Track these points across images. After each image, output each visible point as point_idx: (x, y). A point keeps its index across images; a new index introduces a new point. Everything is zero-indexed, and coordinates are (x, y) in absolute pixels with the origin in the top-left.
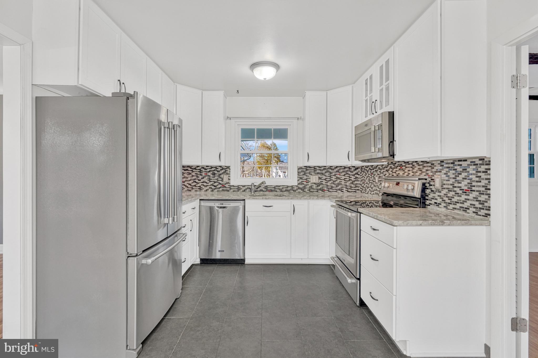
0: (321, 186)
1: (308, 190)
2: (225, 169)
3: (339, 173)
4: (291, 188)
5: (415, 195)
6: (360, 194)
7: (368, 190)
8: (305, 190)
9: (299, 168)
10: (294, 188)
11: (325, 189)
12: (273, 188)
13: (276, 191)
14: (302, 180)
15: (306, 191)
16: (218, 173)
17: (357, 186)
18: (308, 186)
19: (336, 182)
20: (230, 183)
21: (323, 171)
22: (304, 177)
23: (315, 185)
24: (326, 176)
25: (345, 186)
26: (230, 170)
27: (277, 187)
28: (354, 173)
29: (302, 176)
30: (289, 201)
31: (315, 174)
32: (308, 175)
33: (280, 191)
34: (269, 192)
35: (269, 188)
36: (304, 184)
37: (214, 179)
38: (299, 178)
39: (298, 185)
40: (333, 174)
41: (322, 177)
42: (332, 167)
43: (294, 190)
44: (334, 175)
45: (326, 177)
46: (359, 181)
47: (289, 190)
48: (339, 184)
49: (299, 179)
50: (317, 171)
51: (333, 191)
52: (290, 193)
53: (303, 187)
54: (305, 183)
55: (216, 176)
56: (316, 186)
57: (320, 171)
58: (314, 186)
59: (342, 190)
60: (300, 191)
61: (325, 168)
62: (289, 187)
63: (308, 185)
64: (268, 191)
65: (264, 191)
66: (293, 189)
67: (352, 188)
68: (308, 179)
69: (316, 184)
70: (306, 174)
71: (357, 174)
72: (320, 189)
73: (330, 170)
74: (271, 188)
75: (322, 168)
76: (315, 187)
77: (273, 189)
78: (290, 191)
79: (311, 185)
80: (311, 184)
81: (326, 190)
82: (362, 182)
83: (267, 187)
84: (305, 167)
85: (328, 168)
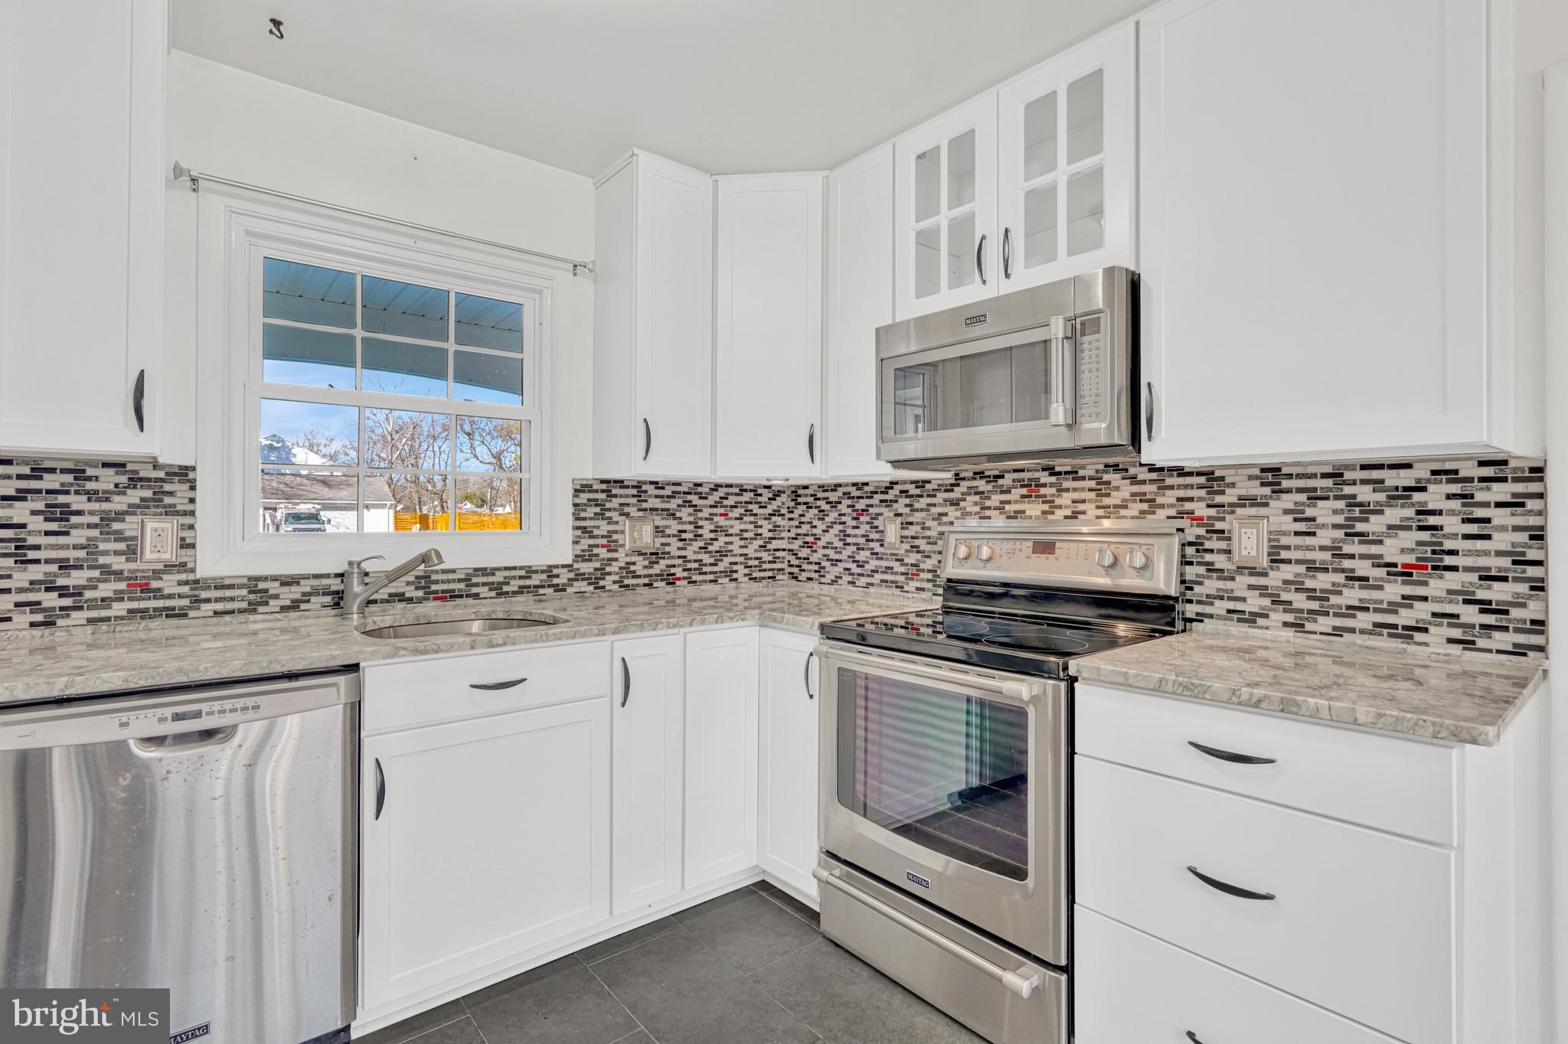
0: (663, 563)
1: (615, 582)
2: (157, 480)
3: (722, 511)
4: (544, 576)
5: (1162, 586)
6: (787, 585)
8: (602, 583)
9: (579, 487)
10: (557, 576)
11: (679, 572)
12: (460, 580)
13: (476, 596)
14: (592, 542)
15: (607, 588)
16: (96, 506)
17: (779, 558)
18: (614, 563)
19: (716, 546)
20: (190, 565)
21: (672, 500)
22: (598, 527)
23: (641, 558)
24: (682, 523)
25: (741, 559)
26: (193, 488)
27: (478, 576)
28: (769, 510)
29: (592, 523)
31: (641, 514)
32: (615, 516)
33: (493, 594)
34: (438, 603)
35: (437, 582)
36: (601, 556)
37: (57, 548)
39: (574, 561)
40: (706, 513)
41: (667, 527)
42: (700, 485)
43: (558, 585)
44: (706, 519)
45: (681, 527)
46: (783, 538)
47: (536, 587)
48: (722, 554)
49: (577, 537)
50: (649, 500)
51: (705, 581)
52: (540, 601)
53: (596, 569)
54: (603, 553)
55: (77, 527)
56: (646, 563)
57: (659, 500)
58: (640, 564)
59: (735, 576)
60: (583, 590)
61: (678, 488)
62: (536, 572)
63: (616, 560)
64: (435, 599)
65: (410, 600)
66: (555, 581)
67: (765, 566)
68: (615, 537)
69: (646, 554)
70: (608, 514)
71: (776, 513)
72: (660, 577)
73: (695, 500)
74: (449, 581)
75: (668, 491)
76: (641, 568)
77: (462, 586)
78: (541, 591)
79: (628, 559)
80: (627, 555)
81: (679, 579)
82: (799, 542)
83: (429, 577)
84: (602, 482)
85: (686, 490)
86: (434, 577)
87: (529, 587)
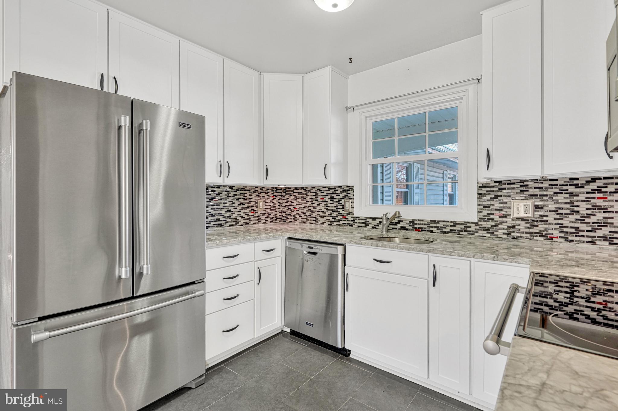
0: (542, 227)
1: (504, 234)
2: (347, 190)
3: (602, 195)
4: (463, 227)
8: (496, 233)
9: (481, 185)
10: (470, 227)
11: (556, 233)
12: (425, 224)
13: (432, 231)
14: (489, 212)
15: (500, 236)
16: (337, 197)
18: (504, 224)
19: (593, 219)
20: (353, 213)
21: (550, 190)
22: (493, 205)
23: (524, 222)
24: (559, 203)
26: (353, 192)
27: (432, 223)
29: (489, 203)
30: (423, 257)
31: (523, 198)
32: (505, 199)
33: (439, 231)
34: (417, 232)
35: (416, 224)
36: (495, 219)
37: (332, 207)
38: (482, 207)
39: (478, 221)
40: (582, 198)
41: (545, 206)
42: (578, 179)
43: (470, 231)
44: (583, 201)
45: (558, 206)
47: (458, 231)
48: (600, 225)
49: (480, 209)
50: (530, 190)
52: (460, 237)
53: (492, 226)
54: (497, 218)
55: (335, 202)
56: (528, 225)
57: (537, 190)
58: (523, 227)
60: (484, 235)
61: (555, 182)
62: (459, 224)
63: (506, 222)
64: (416, 230)
65: (407, 229)
66: (468, 229)
68: (504, 210)
69: (528, 220)
70: (500, 198)
72: (540, 234)
73: (571, 189)
74: (421, 224)
75: (546, 185)
76: (524, 228)
77: (426, 226)
78: (461, 233)
79: (514, 223)
80: (512, 220)
81: (557, 238)
83: (414, 222)
84: (496, 182)
85: (563, 183)
86: (416, 222)
87: (455, 230)
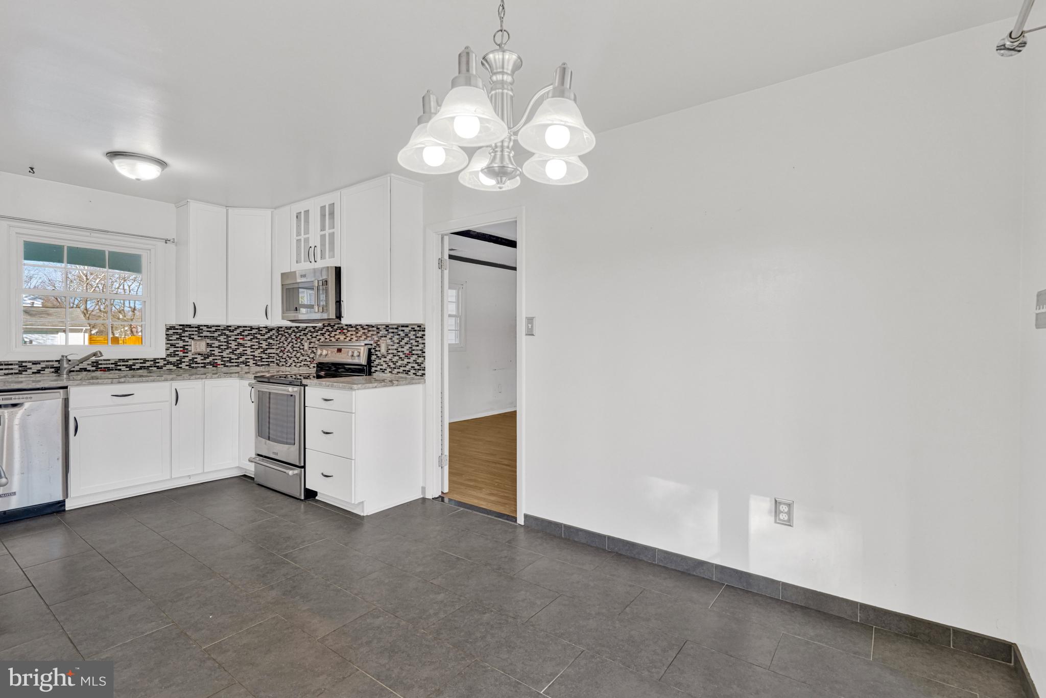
0: (211, 358)
1: (187, 365)
3: (242, 337)
4: (152, 363)
5: (361, 362)
6: (275, 368)
7: (290, 361)
8: (180, 366)
9: (169, 327)
10: (158, 363)
11: (219, 362)
12: (112, 364)
13: (120, 370)
14: (175, 349)
15: (183, 368)
17: (271, 357)
18: (186, 358)
19: (238, 351)
21: (216, 333)
22: (178, 343)
23: (200, 356)
24: (221, 342)
25: (252, 357)
27: (120, 362)
28: (266, 336)
29: (175, 342)
30: (166, 385)
31: (200, 338)
32: (187, 339)
33: (128, 369)
34: (102, 372)
35: (101, 364)
36: (180, 355)
38: (169, 346)
39: (166, 357)
40: (233, 338)
41: (213, 344)
42: (230, 327)
43: (159, 366)
44: (233, 340)
45: (220, 344)
46: (274, 349)
47: (148, 367)
48: (241, 355)
50: (204, 333)
51: (233, 366)
52: (149, 372)
53: (177, 360)
54: (181, 354)
56: (203, 358)
57: (208, 333)
58: (199, 359)
59: (248, 364)
60: (171, 368)
61: (219, 328)
62: (148, 361)
63: (187, 356)
65: (89, 371)
66: (157, 365)
67: (263, 360)
68: (186, 347)
69: (202, 355)
70: (183, 338)
71: (270, 338)
72: (210, 363)
73: (227, 332)
74: (107, 364)
75: (213, 329)
77: (113, 366)
78: (150, 368)
79: (193, 356)
81: (219, 365)
82: (279, 350)
83: (98, 362)
84: (180, 325)
85: (223, 328)
86: (100, 362)
87: (145, 367)
